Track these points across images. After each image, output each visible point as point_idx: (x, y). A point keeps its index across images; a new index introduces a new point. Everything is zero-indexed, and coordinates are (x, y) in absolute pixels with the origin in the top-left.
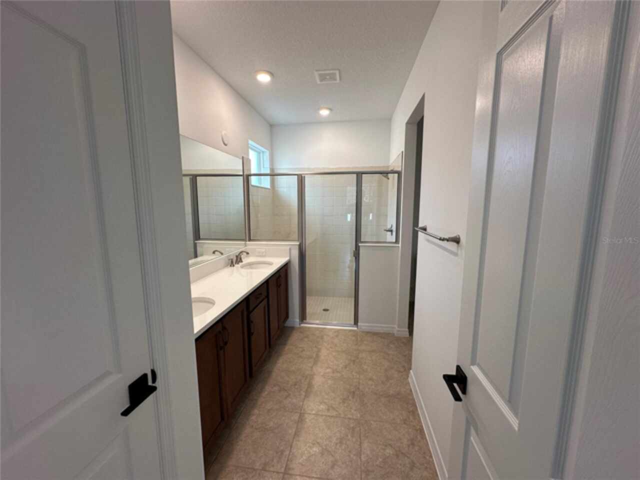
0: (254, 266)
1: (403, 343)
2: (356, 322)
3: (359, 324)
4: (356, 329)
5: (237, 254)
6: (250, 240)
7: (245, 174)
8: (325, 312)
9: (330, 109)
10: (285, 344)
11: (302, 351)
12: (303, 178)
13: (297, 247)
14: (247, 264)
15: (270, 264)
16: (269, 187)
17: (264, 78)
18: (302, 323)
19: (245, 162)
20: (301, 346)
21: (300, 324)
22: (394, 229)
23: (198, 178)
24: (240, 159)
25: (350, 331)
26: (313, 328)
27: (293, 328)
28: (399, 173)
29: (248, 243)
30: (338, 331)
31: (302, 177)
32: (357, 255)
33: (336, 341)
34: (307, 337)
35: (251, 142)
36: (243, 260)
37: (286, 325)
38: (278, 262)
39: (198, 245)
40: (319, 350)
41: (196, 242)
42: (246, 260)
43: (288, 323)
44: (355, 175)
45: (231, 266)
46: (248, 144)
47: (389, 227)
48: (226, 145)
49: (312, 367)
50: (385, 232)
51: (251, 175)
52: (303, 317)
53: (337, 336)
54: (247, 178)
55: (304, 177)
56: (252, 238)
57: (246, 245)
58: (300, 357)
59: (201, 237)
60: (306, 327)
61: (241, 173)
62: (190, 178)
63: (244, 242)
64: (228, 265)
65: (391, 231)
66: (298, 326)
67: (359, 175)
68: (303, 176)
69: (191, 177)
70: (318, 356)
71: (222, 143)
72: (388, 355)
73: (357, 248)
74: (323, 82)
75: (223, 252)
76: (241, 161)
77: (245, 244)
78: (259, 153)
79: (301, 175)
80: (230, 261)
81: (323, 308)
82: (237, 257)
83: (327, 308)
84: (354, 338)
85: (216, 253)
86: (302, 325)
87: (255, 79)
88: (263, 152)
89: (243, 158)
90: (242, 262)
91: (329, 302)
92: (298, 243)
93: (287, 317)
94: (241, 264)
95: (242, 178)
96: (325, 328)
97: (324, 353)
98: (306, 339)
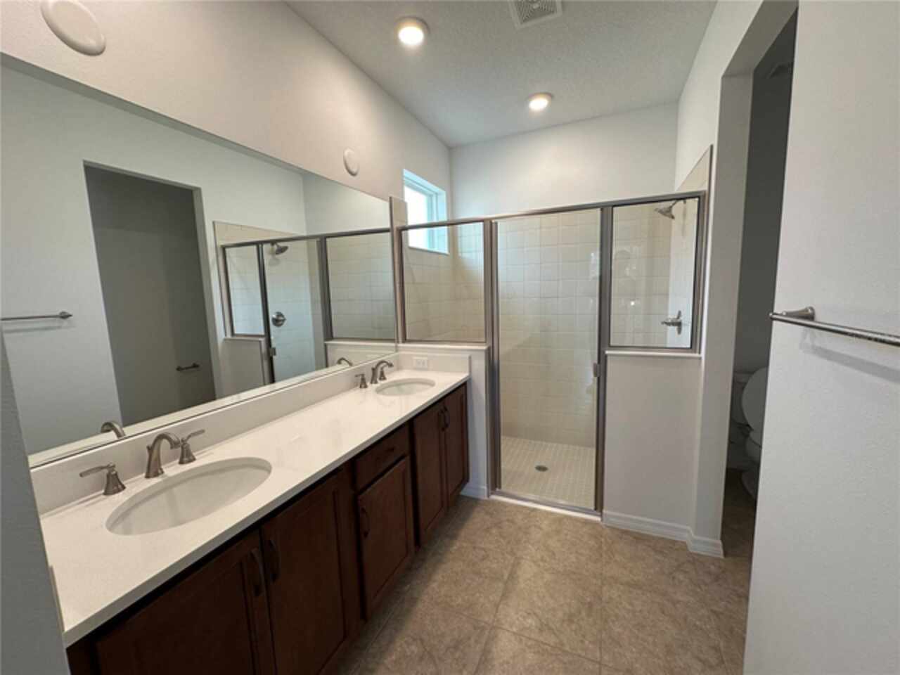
0: (404, 387)
1: (709, 573)
2: (599, 505)
3: (604, 511)
4: (598, 519)
5: (374, 366)
6: (405, 340)
7: (395, 227)
8: (540, 473)
9: (550, 95)
10: (454, 537)
11: (484, 559)
12: (494, 225)
13: (483, 355)
14: (392, 382)
15: (432, 384)
16: (446, 251)
17: (411, 36)
18: (492, 494)
19: (396, 207)
20: (482, 546)
21: (488, 496)
22: (687, 319)
23: (328, 240)
24: (386, 200)
25: (586, 522)
26: (512, 505)
27: (474, 501)
28: (701, 197)
29: (401, 345)
30: (561, 519)
31: (491, 223)
32: (601, 371)
33: (553, 543)
34: (498, 525)
35: (407, 173)
36: (387, 376)
37: (462, 493)
38: (444, 382)
39: (329, 347)
40: (517, 564)
41: (326, 342)
42: (392, 377)
43: (467, 491)
44: (598, 211)
45: (361, 387)
46: (403, 176)
47: (672, 315)
48: (353, 174)
49: (497, 606)
50: (665, 325)
51: (406, 229)
52: (495, 481)
53: (558, 532)
54: (399, 233)
55: (496, 223)
56: (408, 338)
57: (397, 349)
58: (478, 574)
59: (335, 335)
60: (500, 503)
61: (388, 226)
62: (317, 242)
63: (393, 345)
64: (357, 385)
65: (679, 325)
66: (486, 498)
67: (607, 209)
68: (493, 221)
69: (318, 239)
70: (513, 576)
71: (346, 171)
72: (675, 603)
73: (602, 361)
74: (529, 24)
75: (353, 361)
76: (387, 204)
77: (396, 347)
78: (431, 196)
79: (490, 220)
80: (360, 377)
81: (537, 464)
82: (374, 370)
83: (543, 464)
84: (592, 543)
85: (343, 362)
86: (494, 497)
87: (396, 41)
88: (437, 194)
89: (391, 198)
90: (385, 379)
91: (548, 453)
92: (484, 348)
93: (465, 478)
94: (381, 383)
95: (388, 234)
96: (534, 510)
97: (527, 570)
98: (494, 531)
